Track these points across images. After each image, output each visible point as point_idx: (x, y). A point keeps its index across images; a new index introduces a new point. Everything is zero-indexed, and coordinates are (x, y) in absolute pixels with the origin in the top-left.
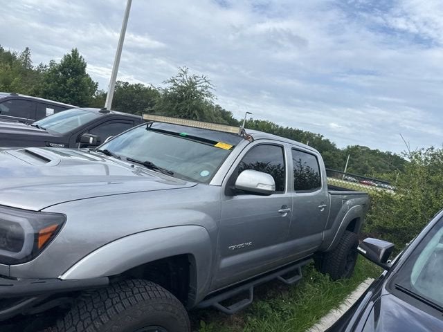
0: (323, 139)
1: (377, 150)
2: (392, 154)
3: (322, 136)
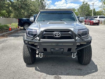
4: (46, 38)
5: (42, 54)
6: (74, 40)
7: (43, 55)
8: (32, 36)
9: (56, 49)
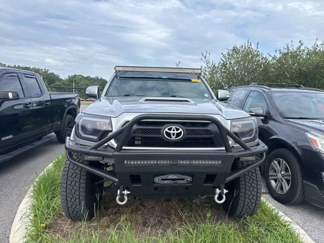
0: (49, 72)
1: (89, 77)
2: (99, 78)
3: (48, 70)
4: (136, 142)
5: (126, 192)
6: (224, 148)
7: (128, 195)
8: (95, 138)
9: (170, 177)
